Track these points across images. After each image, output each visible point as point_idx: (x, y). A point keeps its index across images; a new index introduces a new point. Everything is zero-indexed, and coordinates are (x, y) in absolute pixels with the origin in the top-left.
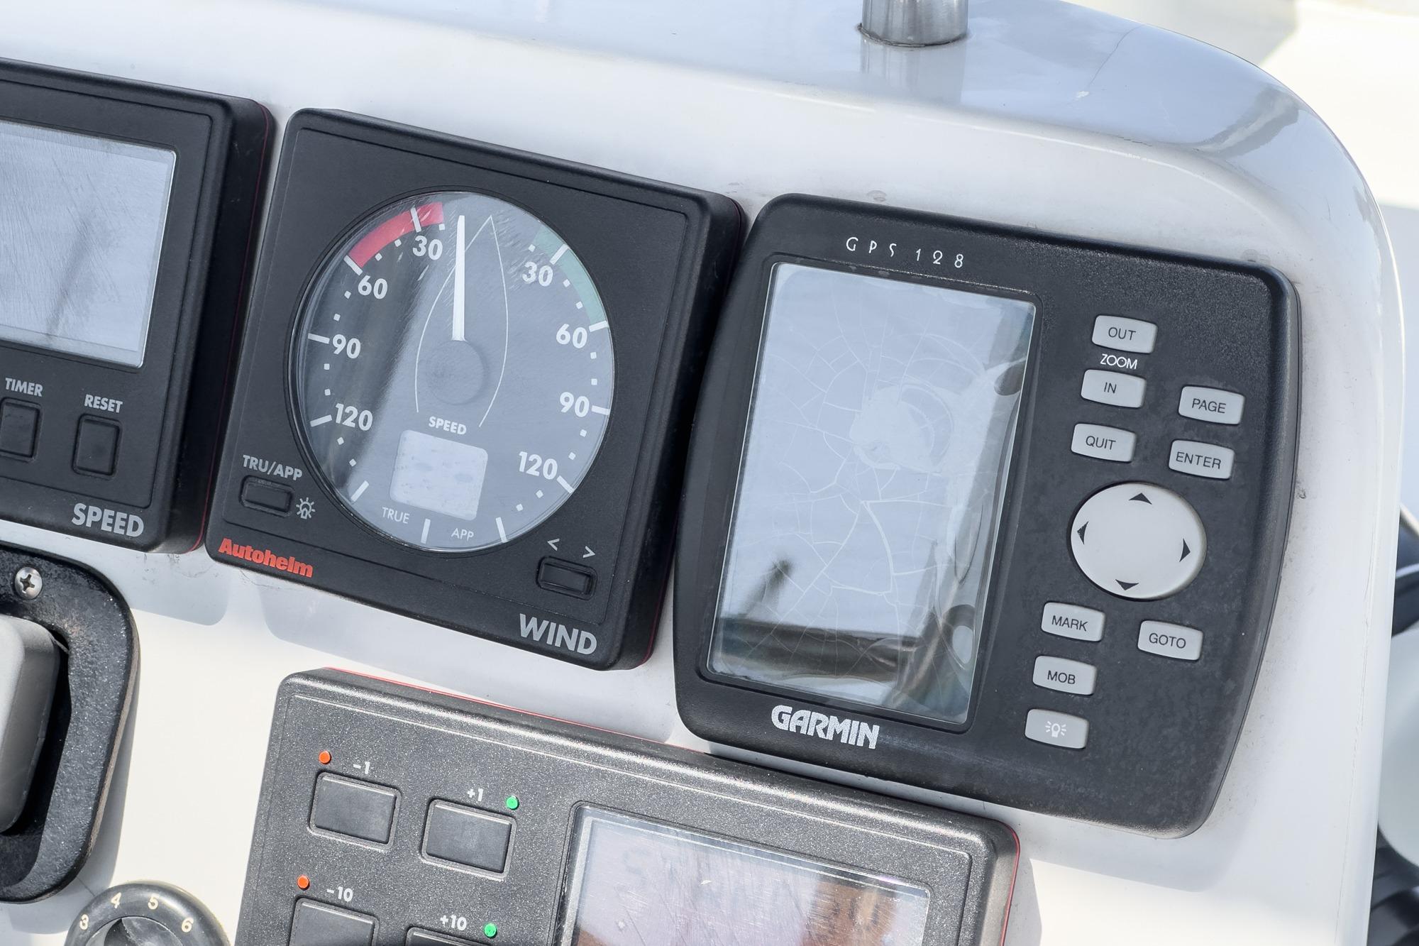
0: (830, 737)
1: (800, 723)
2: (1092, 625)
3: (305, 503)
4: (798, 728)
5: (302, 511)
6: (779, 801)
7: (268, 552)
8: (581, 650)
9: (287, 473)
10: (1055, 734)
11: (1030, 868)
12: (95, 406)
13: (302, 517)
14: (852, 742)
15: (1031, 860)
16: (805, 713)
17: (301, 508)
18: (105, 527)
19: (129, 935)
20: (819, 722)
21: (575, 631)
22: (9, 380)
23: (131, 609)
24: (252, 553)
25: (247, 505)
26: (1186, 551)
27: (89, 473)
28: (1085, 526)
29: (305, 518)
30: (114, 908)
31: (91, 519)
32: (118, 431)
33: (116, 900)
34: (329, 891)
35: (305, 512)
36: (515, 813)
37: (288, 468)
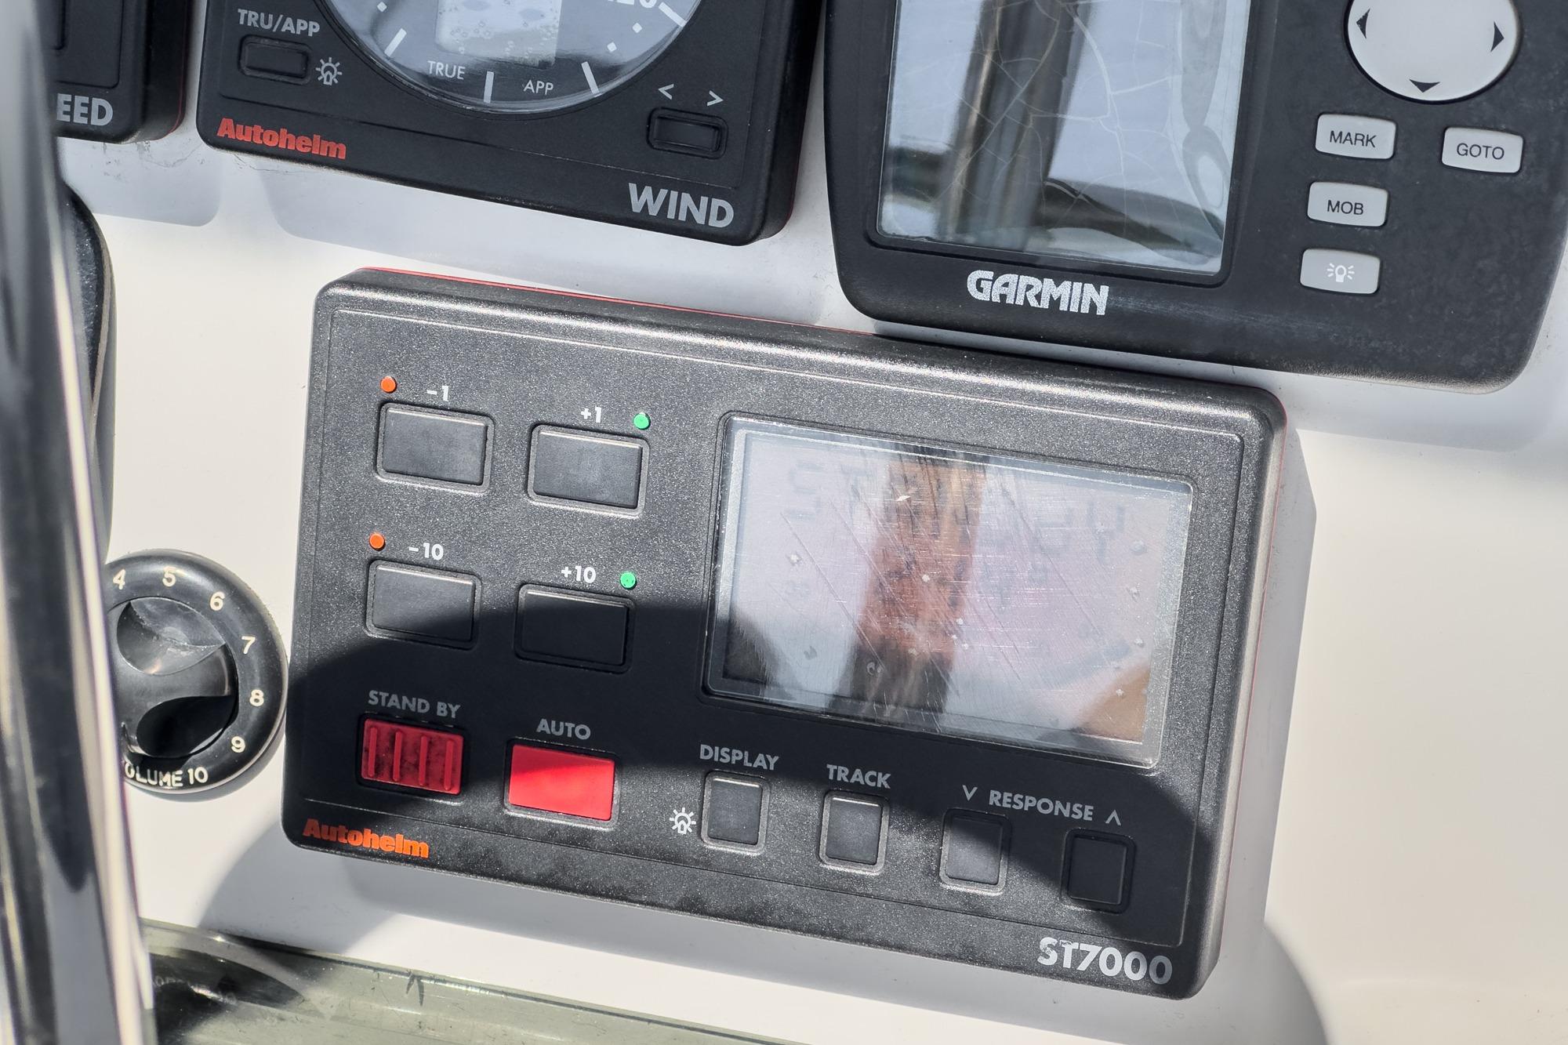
0: (1045, 304)
1: (1004, 291)
2: (1381, 139)
3: (327, 64)
4: (1003, 297)
5: (324, 76)
6: (988, 391)
7: (283, 131)
8: (714, 223)
9: (300, 29)
10: (1340, 279)
11: (1297, 440)
13: (325, 83)
14: (1074, 309)
15: (1297, 430)
16: (1011, 278)
17: (322, 72)
18: (66, 118)
19: (143, 621)
20: (1029, 287)
21: (704, 200)
23: (93, 214)
24: (262, 134)
25: (248, 73)
26: (1498, 38)
28: (1367, 14)
29: (330, 83)
30: (117, 589)
33: (120, 579)
34: (411, 549)
35: (328, 77)
36: (645, 434)
37: (299, 22)
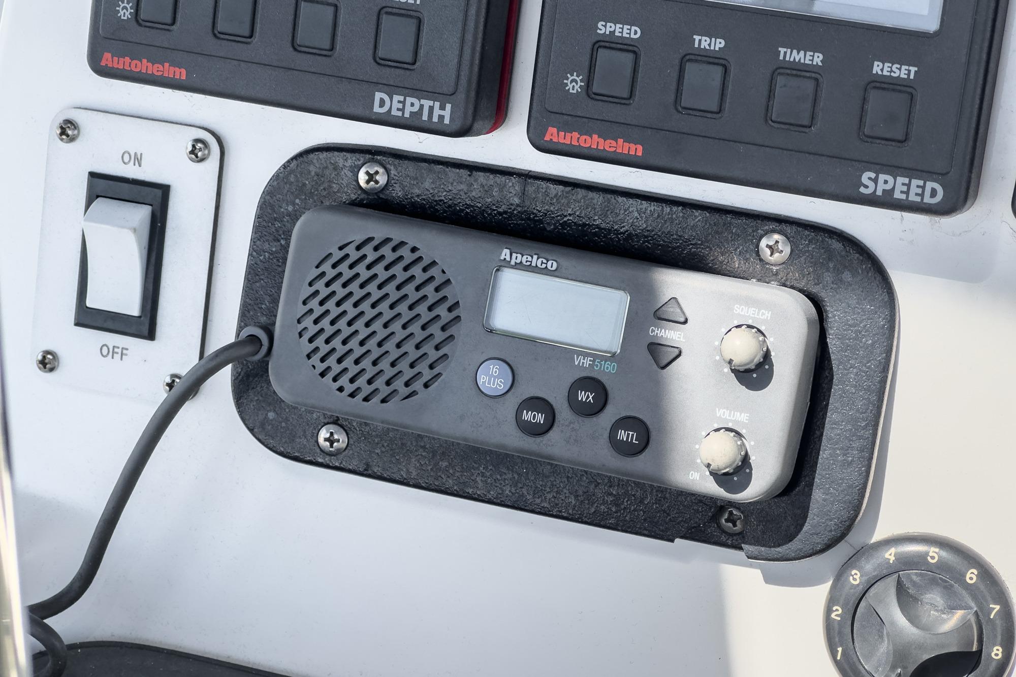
12: (885, 73)
18: (898, 195)
19: (909, 589)
22: (782, 50)
27: (878, 141)
30: (889, 563)
31: (881, 187)
32: (912, 97)
33: (890, 555)
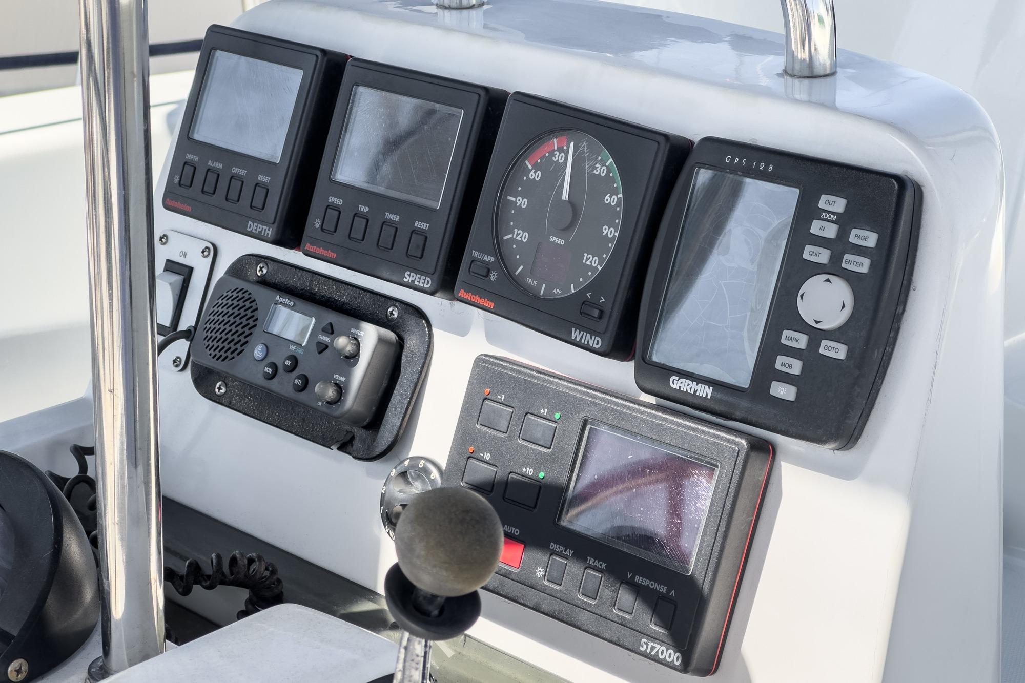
0: (692, 392)
1: (681, 385)
2: (801, 341)
3: (494, 273)
4: (680, 387)
5: (492, 277)
6: (664, 419)
7: (477, 296)
8: (595, 346)
9: (488, 259)
10: (782, 393)
11: (781, 466)
12: (419, 226)
14: (701, 395)
15: (782, 462)
16: (683, 380)
18: (416, 283)
20: (688, 385)
21: (594, 337)
22: (387, 213)
23: (432, 328)
24: (471, 296)
25: (472, 273)
26: (844, 306)
27: (412, 257)
28: (804, 293)
29: (493, 280)
30: (405, 467)
31: (411, 279)
32: (426, 238)
33: (407, 463)
34: (481, 454)
36: (558, 421)
37: (489, 257)
